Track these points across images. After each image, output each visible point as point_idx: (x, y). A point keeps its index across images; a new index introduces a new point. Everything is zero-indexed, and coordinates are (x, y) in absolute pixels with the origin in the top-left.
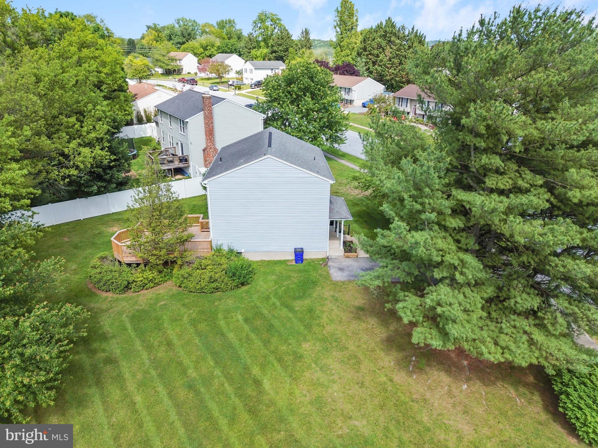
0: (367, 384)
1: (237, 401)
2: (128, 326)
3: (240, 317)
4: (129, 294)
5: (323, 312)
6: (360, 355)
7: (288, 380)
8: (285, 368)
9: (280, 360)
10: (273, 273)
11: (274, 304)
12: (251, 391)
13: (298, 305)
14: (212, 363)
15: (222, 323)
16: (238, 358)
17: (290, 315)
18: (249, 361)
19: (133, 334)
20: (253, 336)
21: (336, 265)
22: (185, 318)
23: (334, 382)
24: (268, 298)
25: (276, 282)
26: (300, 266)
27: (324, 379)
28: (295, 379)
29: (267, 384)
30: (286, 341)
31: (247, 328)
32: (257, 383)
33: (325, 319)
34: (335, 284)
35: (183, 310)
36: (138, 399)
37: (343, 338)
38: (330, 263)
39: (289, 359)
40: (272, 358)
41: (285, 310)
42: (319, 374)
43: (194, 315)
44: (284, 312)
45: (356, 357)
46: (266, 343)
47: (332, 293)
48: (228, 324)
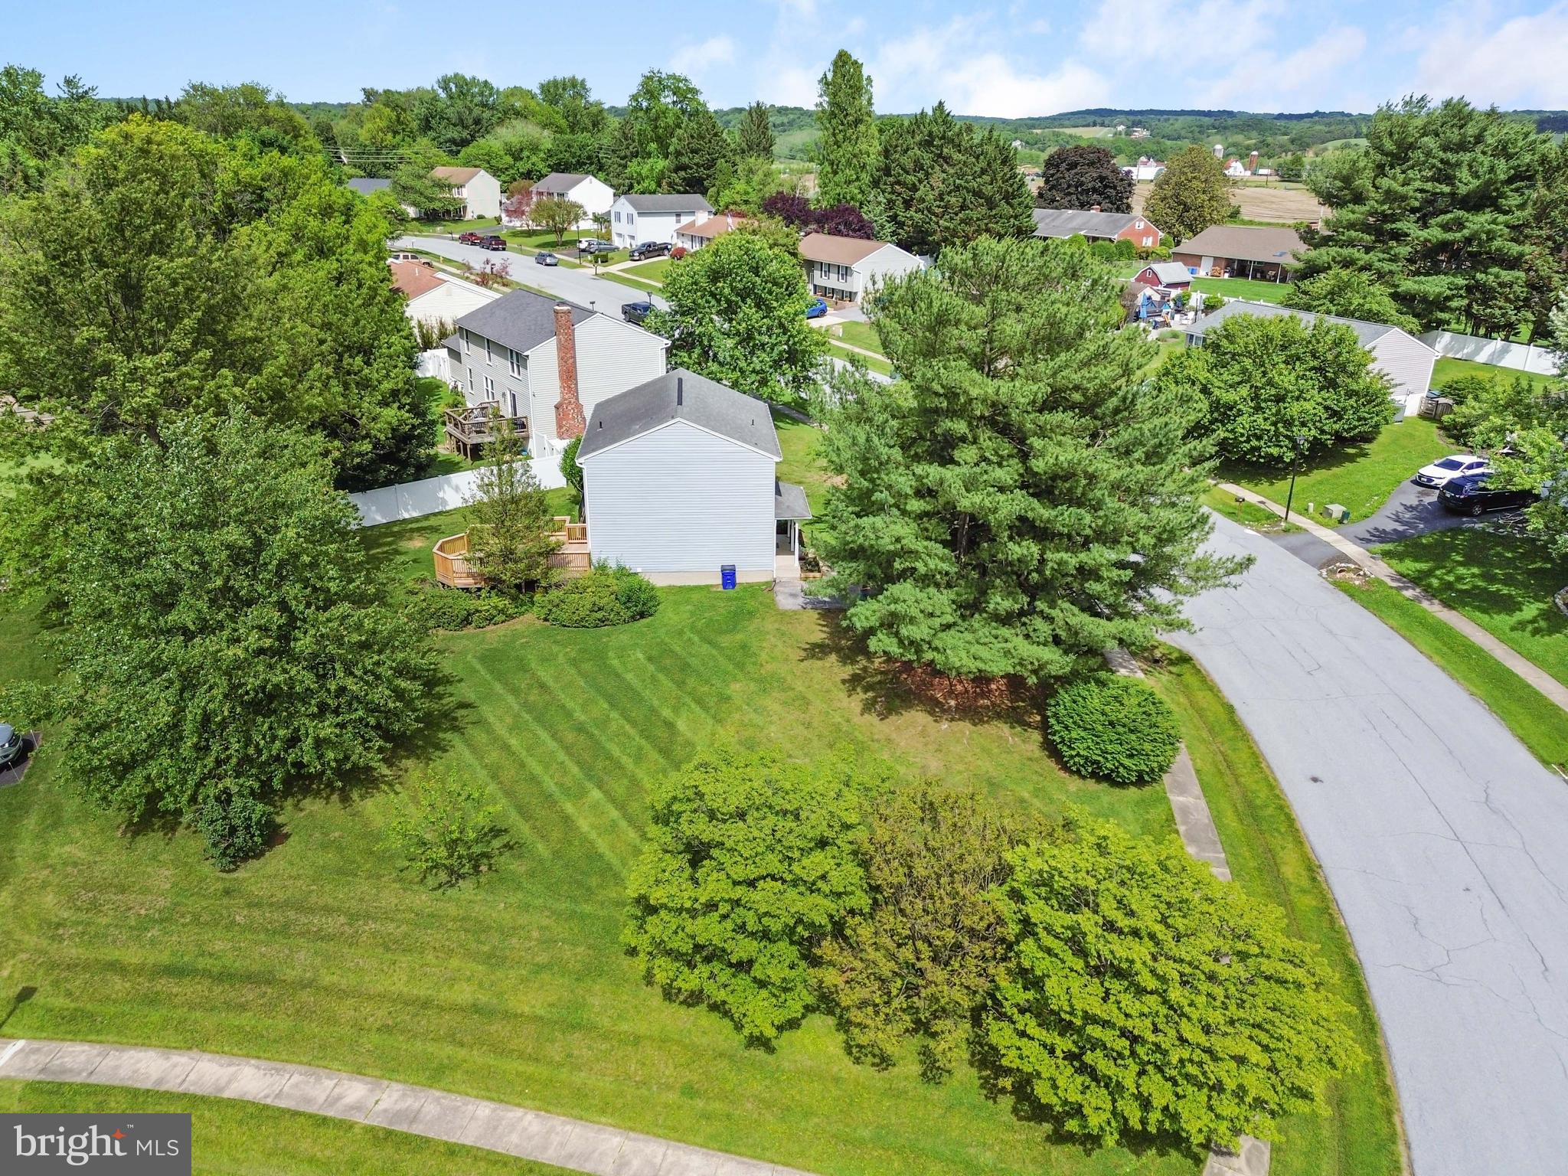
0: (815, 724)
1: (643, 742)
2: (478, 667)
3: (640, 656)
4: (470, 630)
5: (762, 648)
6: (810, 696)
7: (710, 721)
8: (706, 709)
9: (699, 702)
10: (687, 602)
11: (690, 639)
12: (661, 733)
13: (725, 641)
14: (606, 706)
15: (615, 662)
16: (642, 700)
17: (714, 652)
18: (656, 703)
19: (488, 677)
20: (661, 676)
21: (787, 590)
22: (561, 658)
23: (771, 722)
24: (681, 633)
25: (692, 614)
26: (731, 592)
27: (759, 720)
28: (719, 721)
29: (681, 725)
30: (707, 682)
31: (651, 668)
32: (670, 725)
33: (764, 656)
34: (783, 614)
35: (555, 649)
36: (513, 742)
37: (789, 678)
38: (777, 588)
39: (712, 702)
40: (688, 700)
41: (706, 646)
42: (753, 715)
43: (573, 654)
44: (705, 648)
45: (804, 698)
46: (681, 684)
47: (776, 626)
48: (624, 664)
